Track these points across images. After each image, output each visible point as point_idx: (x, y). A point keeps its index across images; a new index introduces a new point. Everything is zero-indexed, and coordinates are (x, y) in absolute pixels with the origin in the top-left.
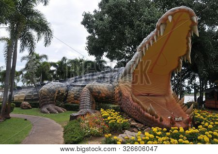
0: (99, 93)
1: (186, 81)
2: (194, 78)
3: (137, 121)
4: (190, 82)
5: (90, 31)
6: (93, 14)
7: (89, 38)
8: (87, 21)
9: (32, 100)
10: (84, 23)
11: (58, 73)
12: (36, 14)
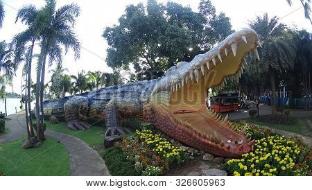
0: (126, 108)
3: (184, 145)
5: (110, 44)
7: (109, 50)
9: (58, 114)
10: (105, 36)
11: (77, 85)
12: (66, 27)
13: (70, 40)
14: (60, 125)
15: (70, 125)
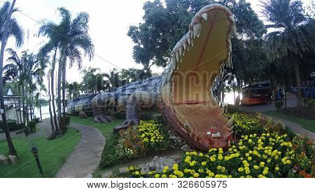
1: (227, 81)
2: (232, 78)
4: (229, 83)
5: (135, 41)
6: (138, 26)
8: (132, 33)
10: (129, 34)
13: (87, 44)
14: (88, 120)
15: (96, 119)
